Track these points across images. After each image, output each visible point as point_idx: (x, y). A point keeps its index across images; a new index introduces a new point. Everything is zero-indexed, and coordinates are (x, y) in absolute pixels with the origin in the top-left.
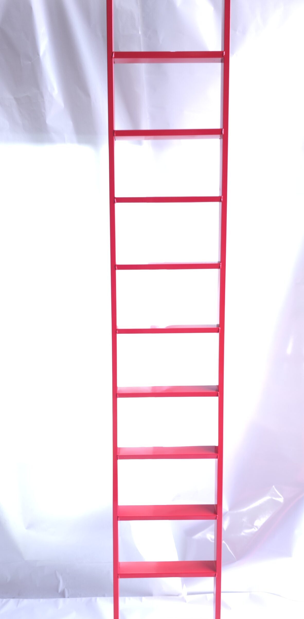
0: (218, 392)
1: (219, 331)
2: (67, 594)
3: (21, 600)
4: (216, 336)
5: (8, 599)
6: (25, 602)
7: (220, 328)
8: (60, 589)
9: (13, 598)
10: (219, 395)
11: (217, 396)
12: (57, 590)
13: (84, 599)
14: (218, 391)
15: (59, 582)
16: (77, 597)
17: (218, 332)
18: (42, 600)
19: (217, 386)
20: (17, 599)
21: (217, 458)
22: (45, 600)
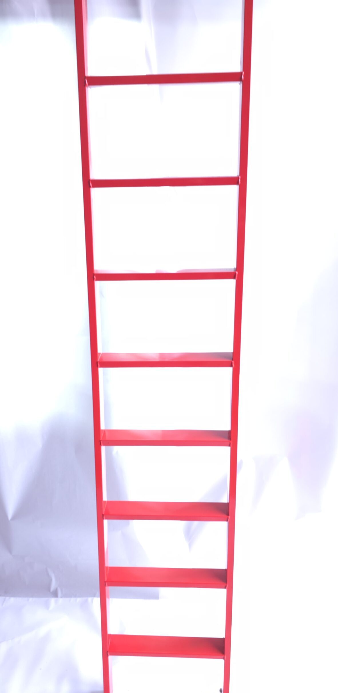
0: (233, 362)
1: (236, 276)
2: (60, 594)
3: (7, 598)
4: (232, 283)
6: (12, 601)
7: (237, 273)
8: (52, 588)
11: (231, 366)
12: (49, 589)
13: (79, 599)
14: (233, 360)
15: (51, 580)
16: (71, 597)
17: (234, 278)
18: (31, 599)
19: (232, 353)
20: (3, 598)
21: (230, 446)
22: (34, 599)
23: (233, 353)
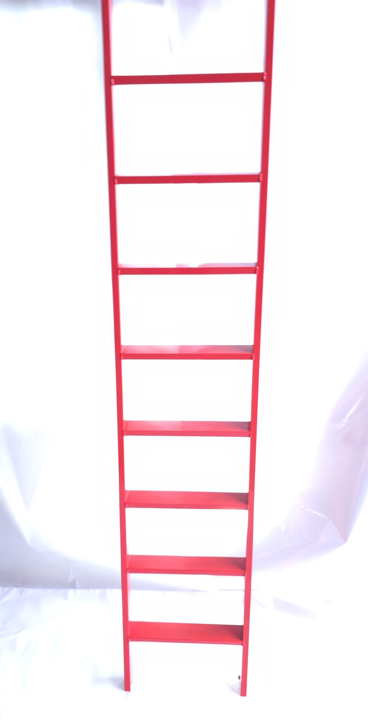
1: (258, 271)
2: (78, 586)
3: (25, 589)
4: (253, 278)
5: (10, 588)
6: (30, 591)
7: (257, 268)
8: (71, 580)
9: (17, 586)
10: (254, 357)
11: (251, 358)
12: (67, 581)
13: (97, 591)
14: (253, 353)
15: (69, 571)
16: (89, 588)
17: (255, 273)
18: (49, 590)
20: (21, 588)
21: (249, 436)
22: (52, 590)
23: (253, 346)
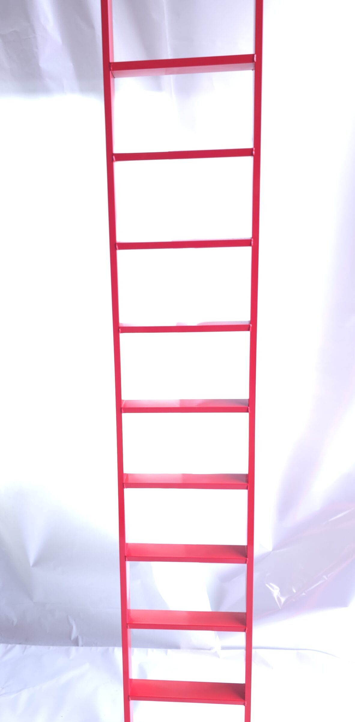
0: (249, 408)
2: (80, 643)
3: (28, 646)
4: (247, 335)
5: (13, 645)
6: (32, 649)
7: (251, 325)
8: (73, 636)
9: (20, 644)
10: (250, 411)
11: (248, 412)
12: (70, 637)
13: (100, 649)
14: (249, 406)
15: (72, 628)
16: (92, 646)
17: (249, 330)
18: (51, 647)
20: (24, 646)
21: (247, 489)
22: (55, 648)
23: (249, 400)
